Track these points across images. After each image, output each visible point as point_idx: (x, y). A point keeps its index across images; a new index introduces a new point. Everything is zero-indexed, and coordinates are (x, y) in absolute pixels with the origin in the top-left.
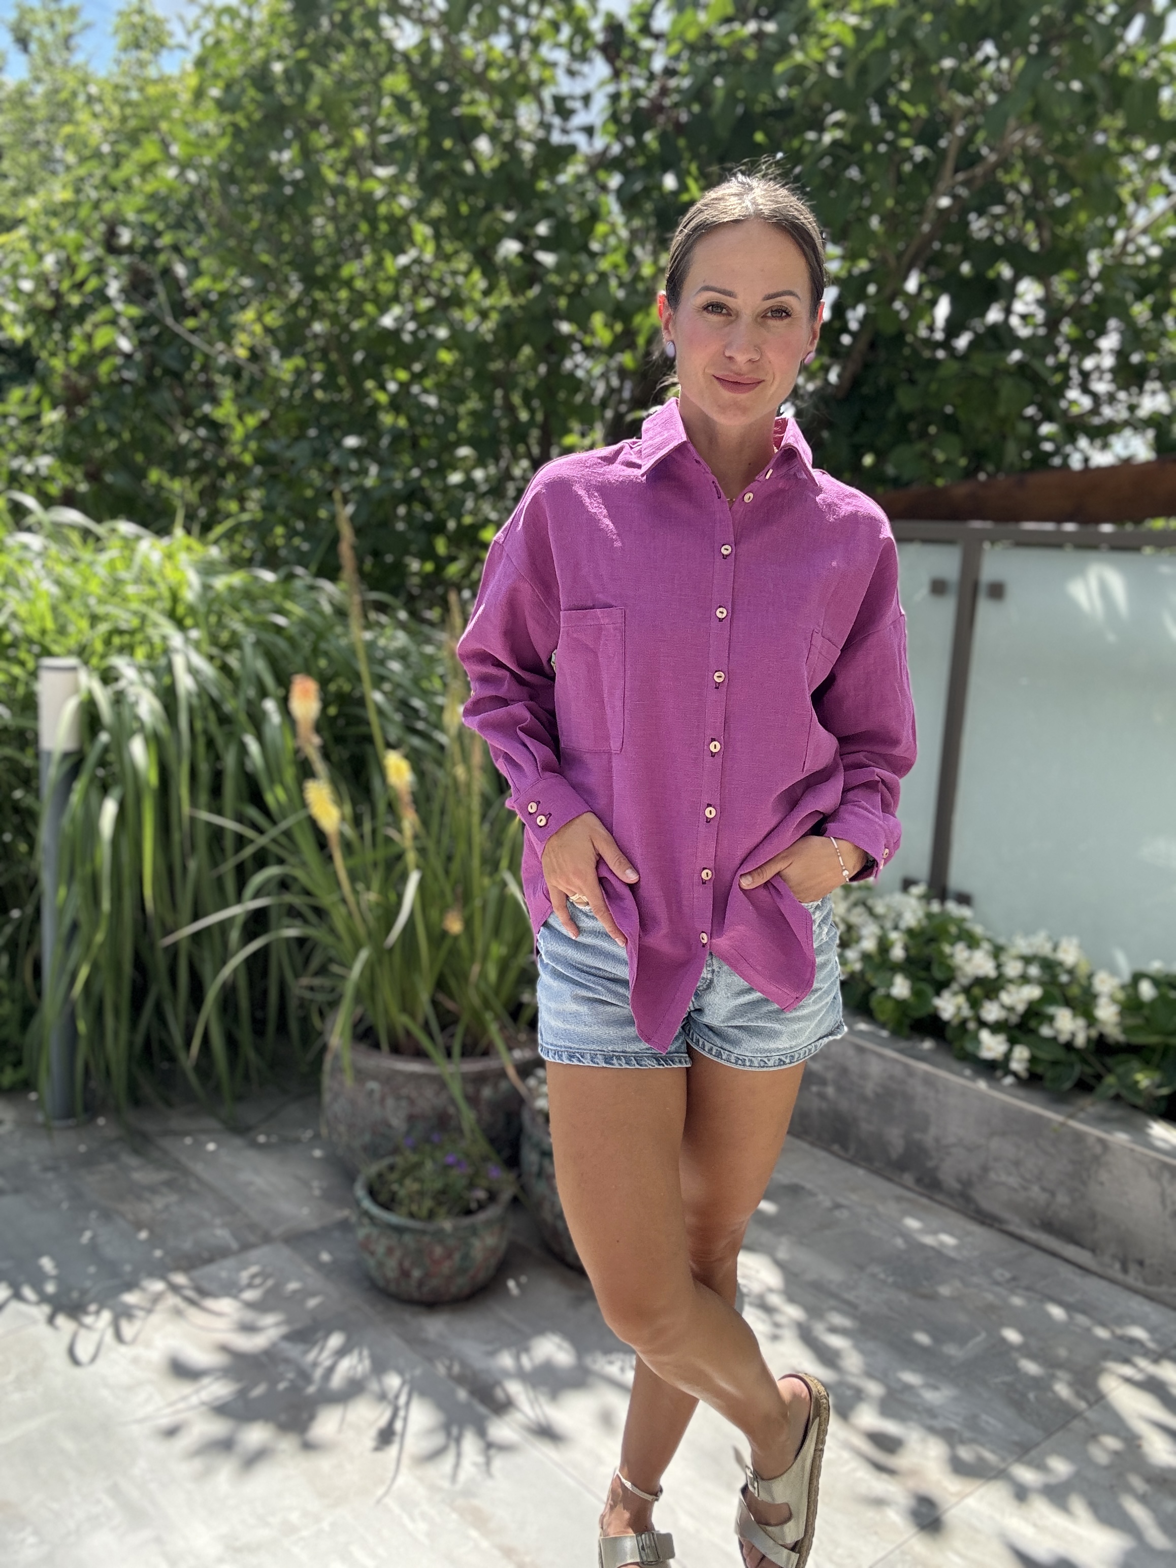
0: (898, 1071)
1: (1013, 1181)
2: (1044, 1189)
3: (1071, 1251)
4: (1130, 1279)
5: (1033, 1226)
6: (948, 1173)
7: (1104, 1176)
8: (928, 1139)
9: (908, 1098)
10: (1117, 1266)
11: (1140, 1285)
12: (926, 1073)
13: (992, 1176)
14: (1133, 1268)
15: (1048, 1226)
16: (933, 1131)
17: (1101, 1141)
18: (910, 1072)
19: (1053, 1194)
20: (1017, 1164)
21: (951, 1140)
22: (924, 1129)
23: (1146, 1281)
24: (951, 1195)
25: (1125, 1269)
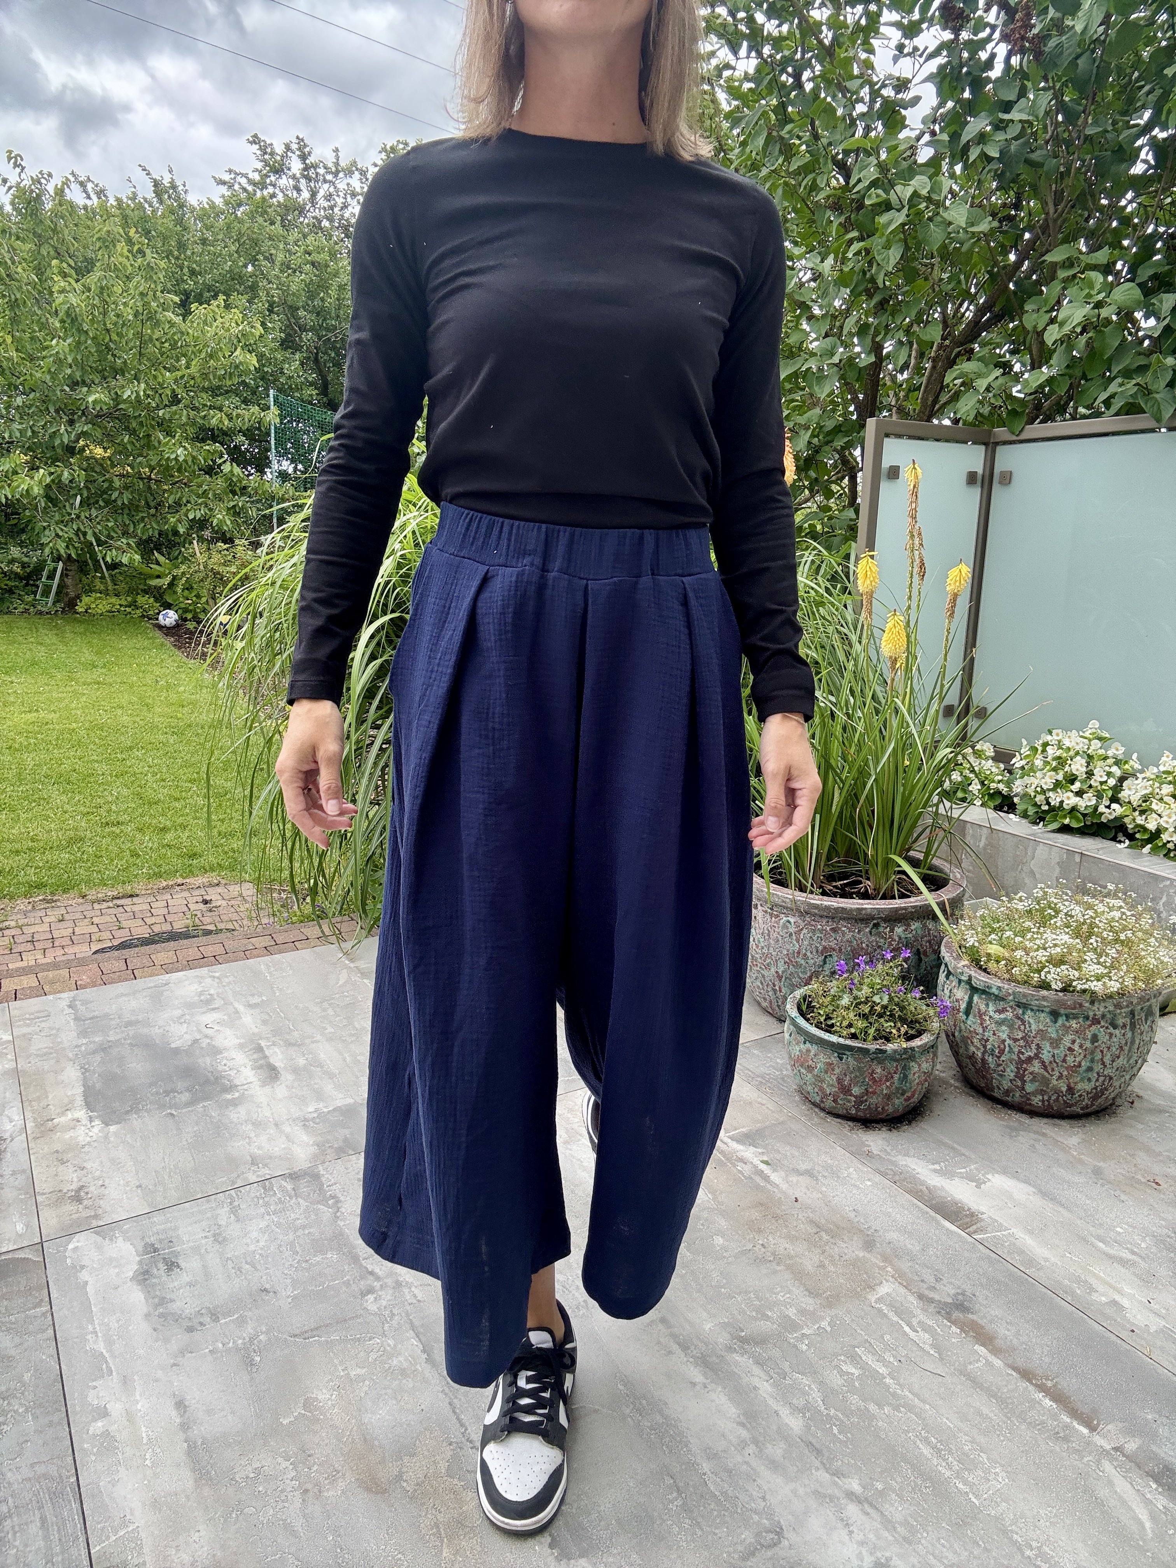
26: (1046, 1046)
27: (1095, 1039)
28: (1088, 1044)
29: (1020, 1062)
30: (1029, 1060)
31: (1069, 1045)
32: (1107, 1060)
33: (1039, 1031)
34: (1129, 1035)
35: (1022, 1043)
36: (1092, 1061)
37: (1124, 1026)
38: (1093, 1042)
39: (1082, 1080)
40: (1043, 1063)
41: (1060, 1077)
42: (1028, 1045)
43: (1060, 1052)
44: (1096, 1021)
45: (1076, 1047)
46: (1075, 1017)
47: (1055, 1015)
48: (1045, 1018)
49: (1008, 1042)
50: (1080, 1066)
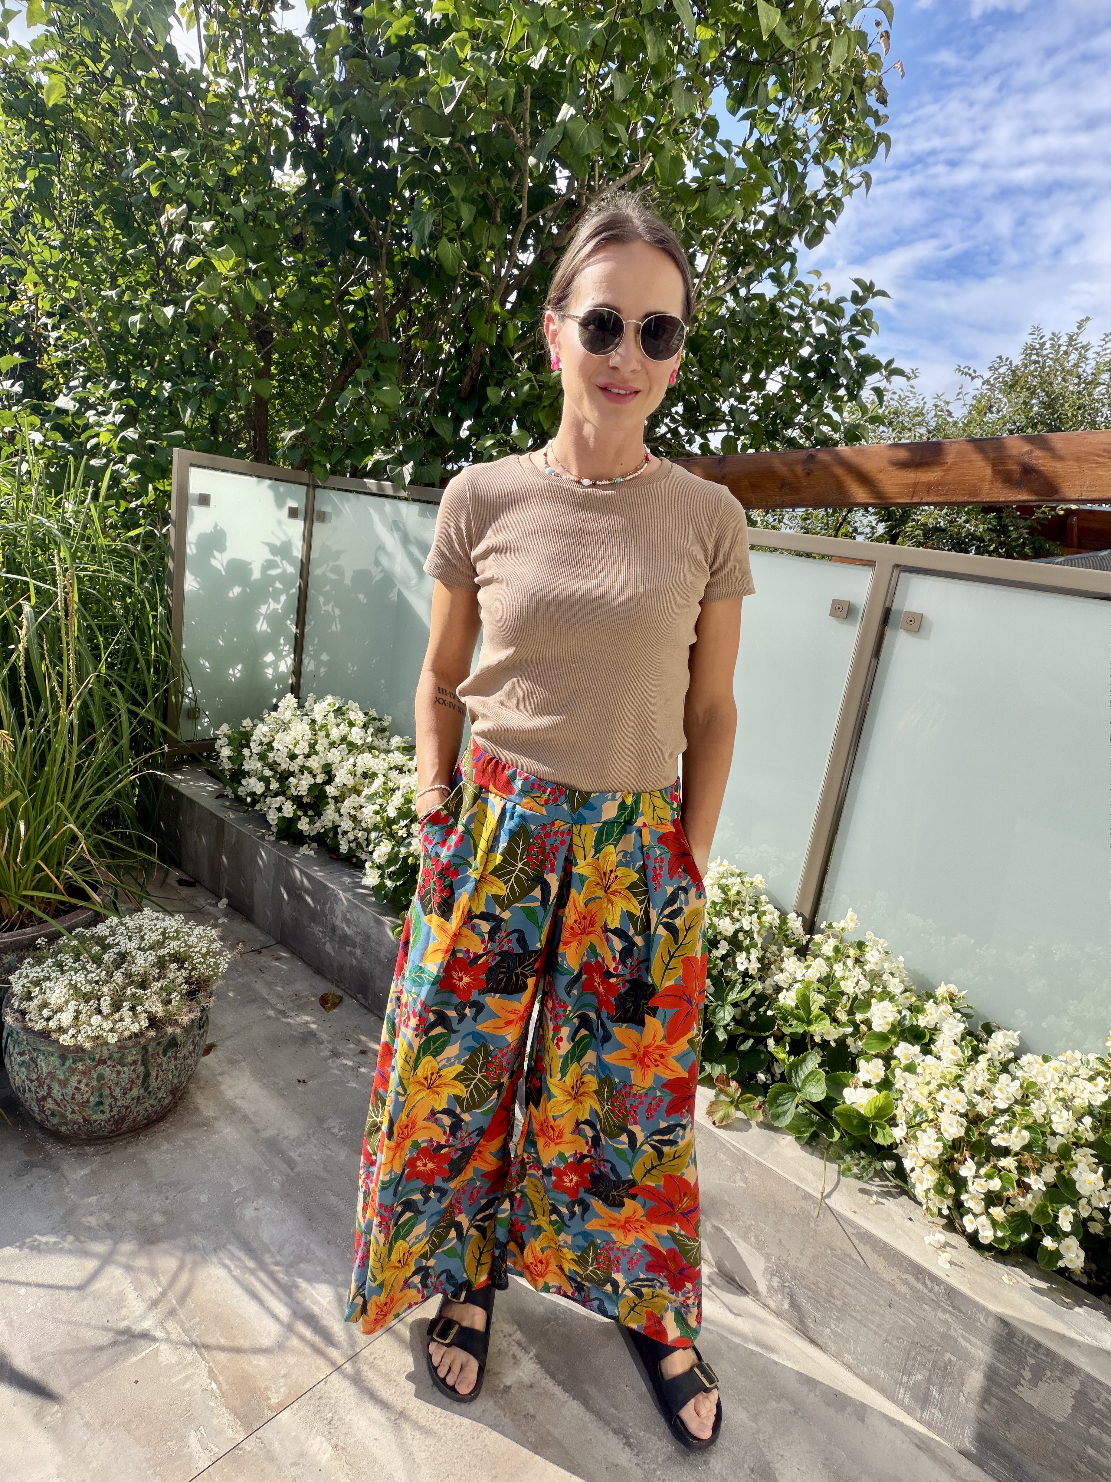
26: (56, 1087)
27: (101, 1077)
28: (95, 1083)
29: (38, 1100)
30: (44, 1098)
31: (75, 1085)
32: (117, 1093)
33: (49, 1073)
34: (141, 1069)
35: (36, 1083)
36: (101, 1096)
37: (134, 1063)
38: (98, 1080)
39: (95, 1112)
40: (55, 1101)
41: (73, 1112)
42: (41, 1085)
43: (69, 1091)
44: (102, 1062)
45: (83, 1087)
46: (82, 1060)
47: (63, 1058)
48: (54, 1060)
49: (27, 1082)
50: (88, 1101)
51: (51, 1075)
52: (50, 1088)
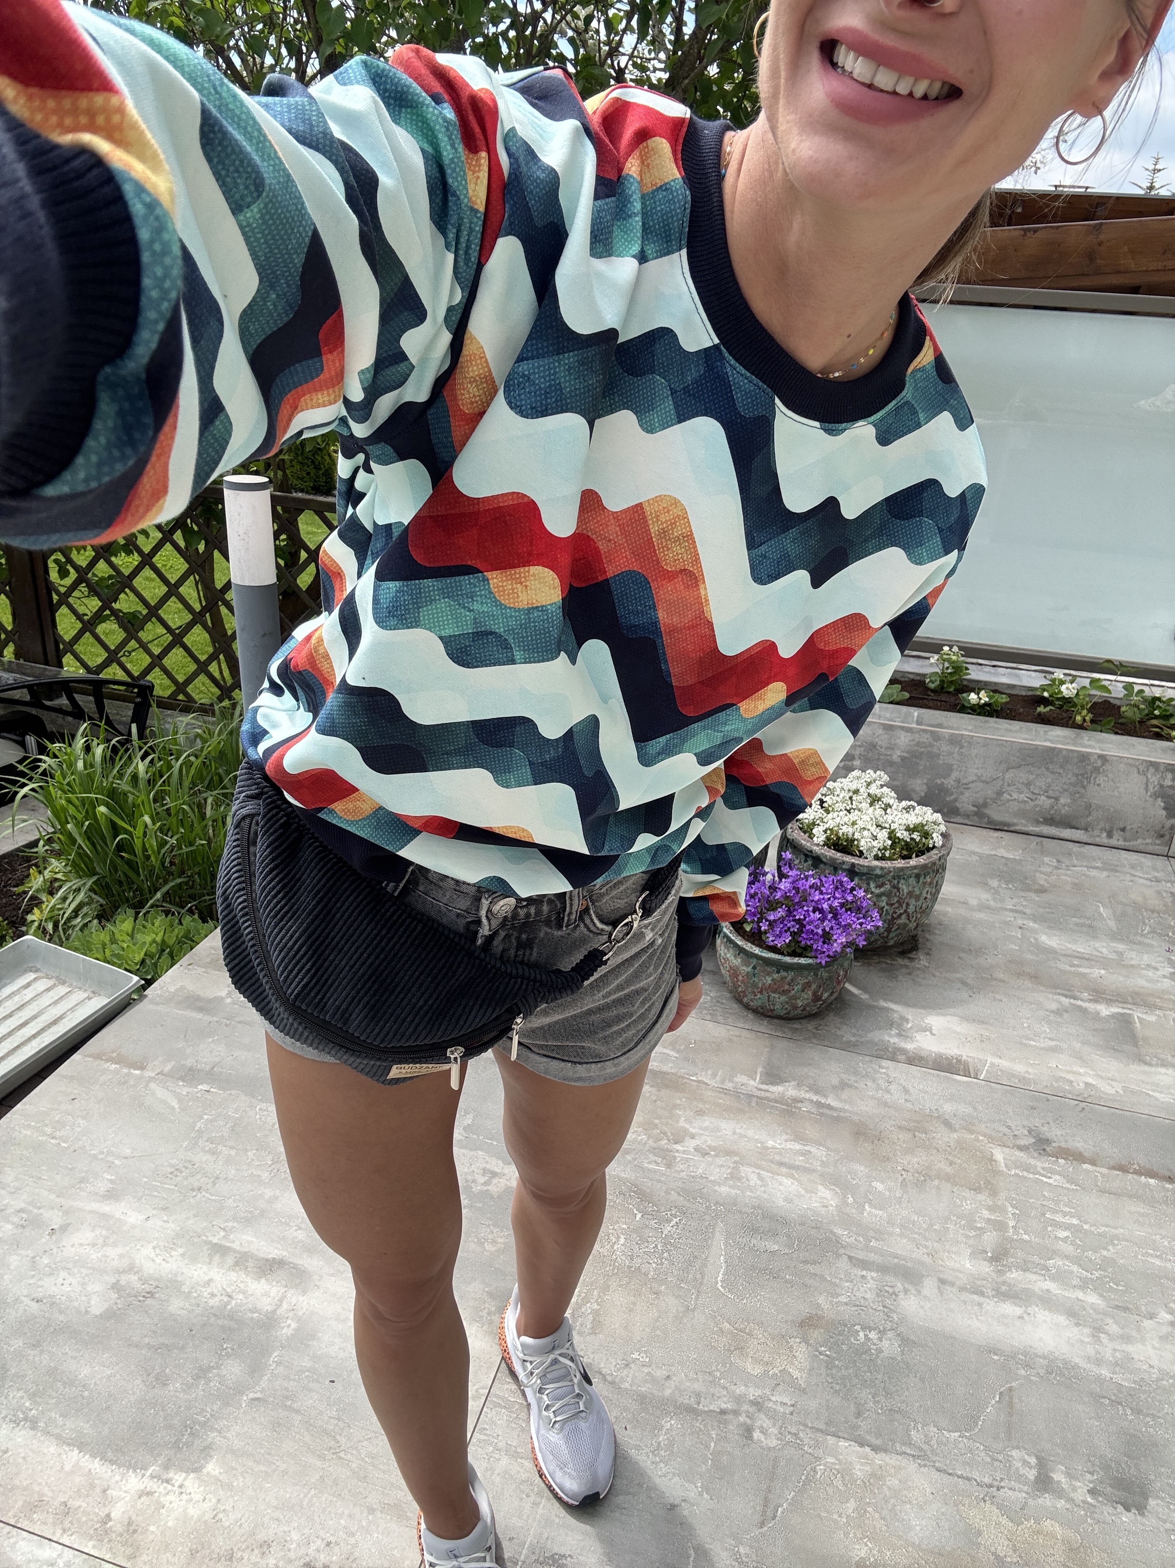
0: (925, 738)
1: (1022, 797)
2: (1049, 797)
3: (1067, 833)
4: (1113, 842)
5: (1038, 822)
6: (965, 803)
7: (1101, 779)
8: (950, 782)
9: (933, 756)
10: (1104, 835)
11: (1121, 843)
12: (952, 734)
13: (1006, 796)
14: (1117, 835)
15: (1050, 821)
16: (955, 775)
17: (1101, 757)
18: (936, 737)
19: (1057, 799)
20: (1028, 785)
21: (970, 779)
22: (948, 776)
23: (1125, 840)
24: (968, 816)
25: (1110, 835)
26: (913, 902)
47: (918, 876)
48: (912, 881)
51: (910, 894)
52: (908, 904)
